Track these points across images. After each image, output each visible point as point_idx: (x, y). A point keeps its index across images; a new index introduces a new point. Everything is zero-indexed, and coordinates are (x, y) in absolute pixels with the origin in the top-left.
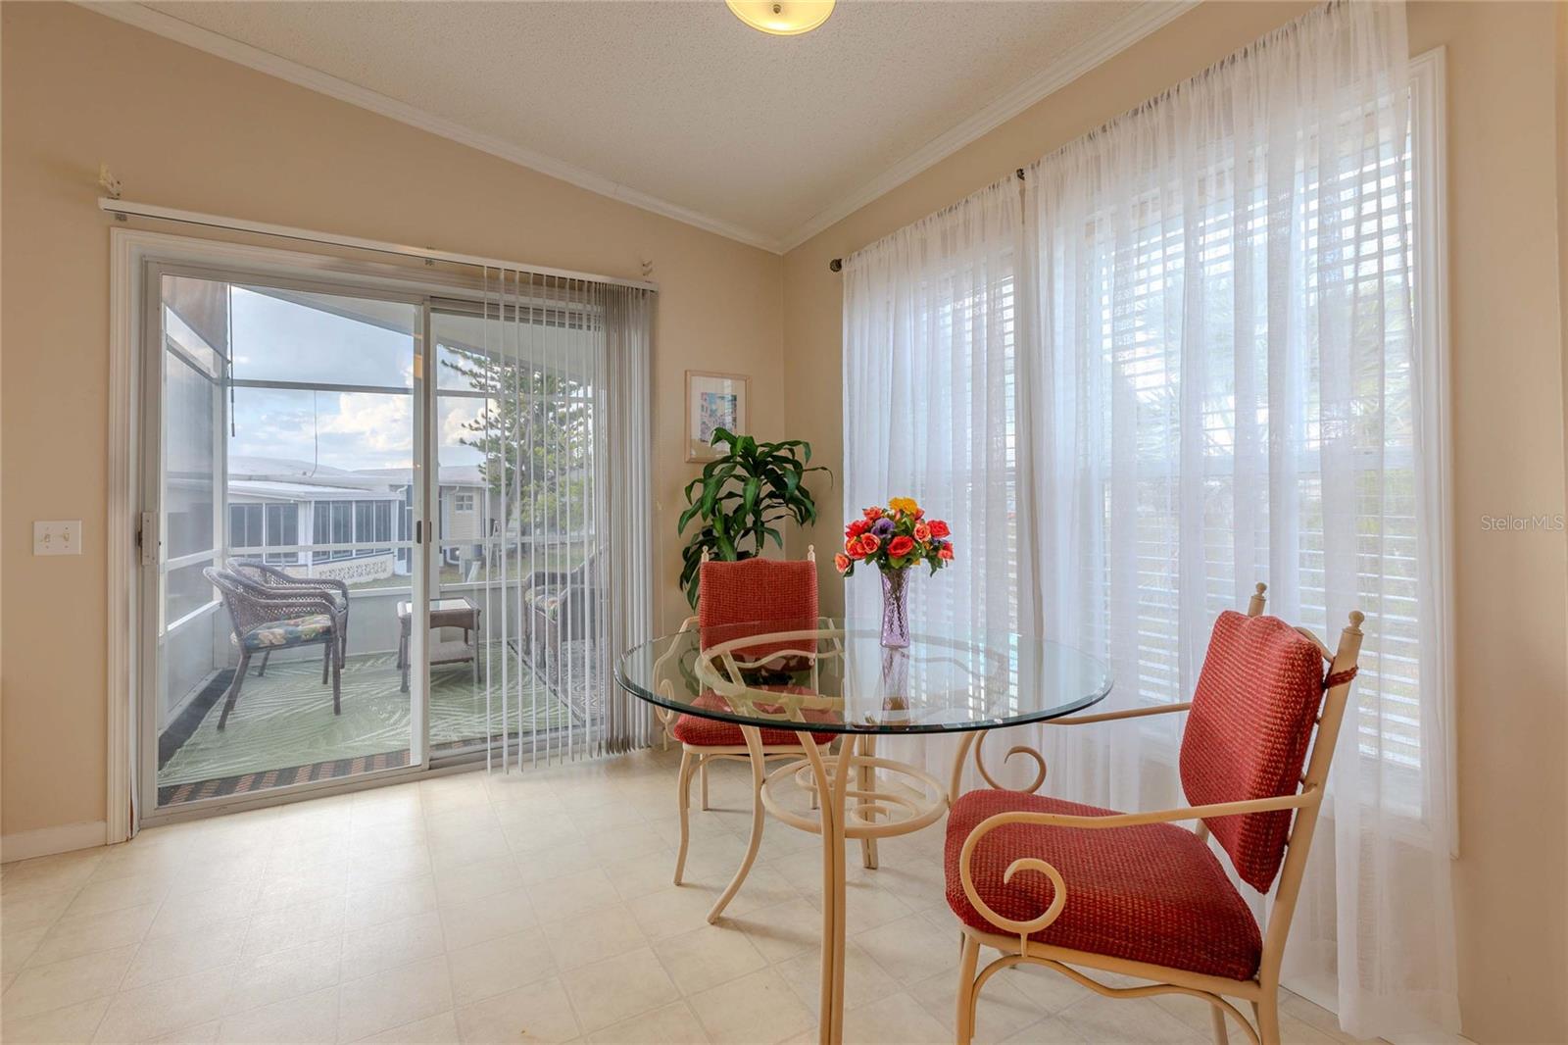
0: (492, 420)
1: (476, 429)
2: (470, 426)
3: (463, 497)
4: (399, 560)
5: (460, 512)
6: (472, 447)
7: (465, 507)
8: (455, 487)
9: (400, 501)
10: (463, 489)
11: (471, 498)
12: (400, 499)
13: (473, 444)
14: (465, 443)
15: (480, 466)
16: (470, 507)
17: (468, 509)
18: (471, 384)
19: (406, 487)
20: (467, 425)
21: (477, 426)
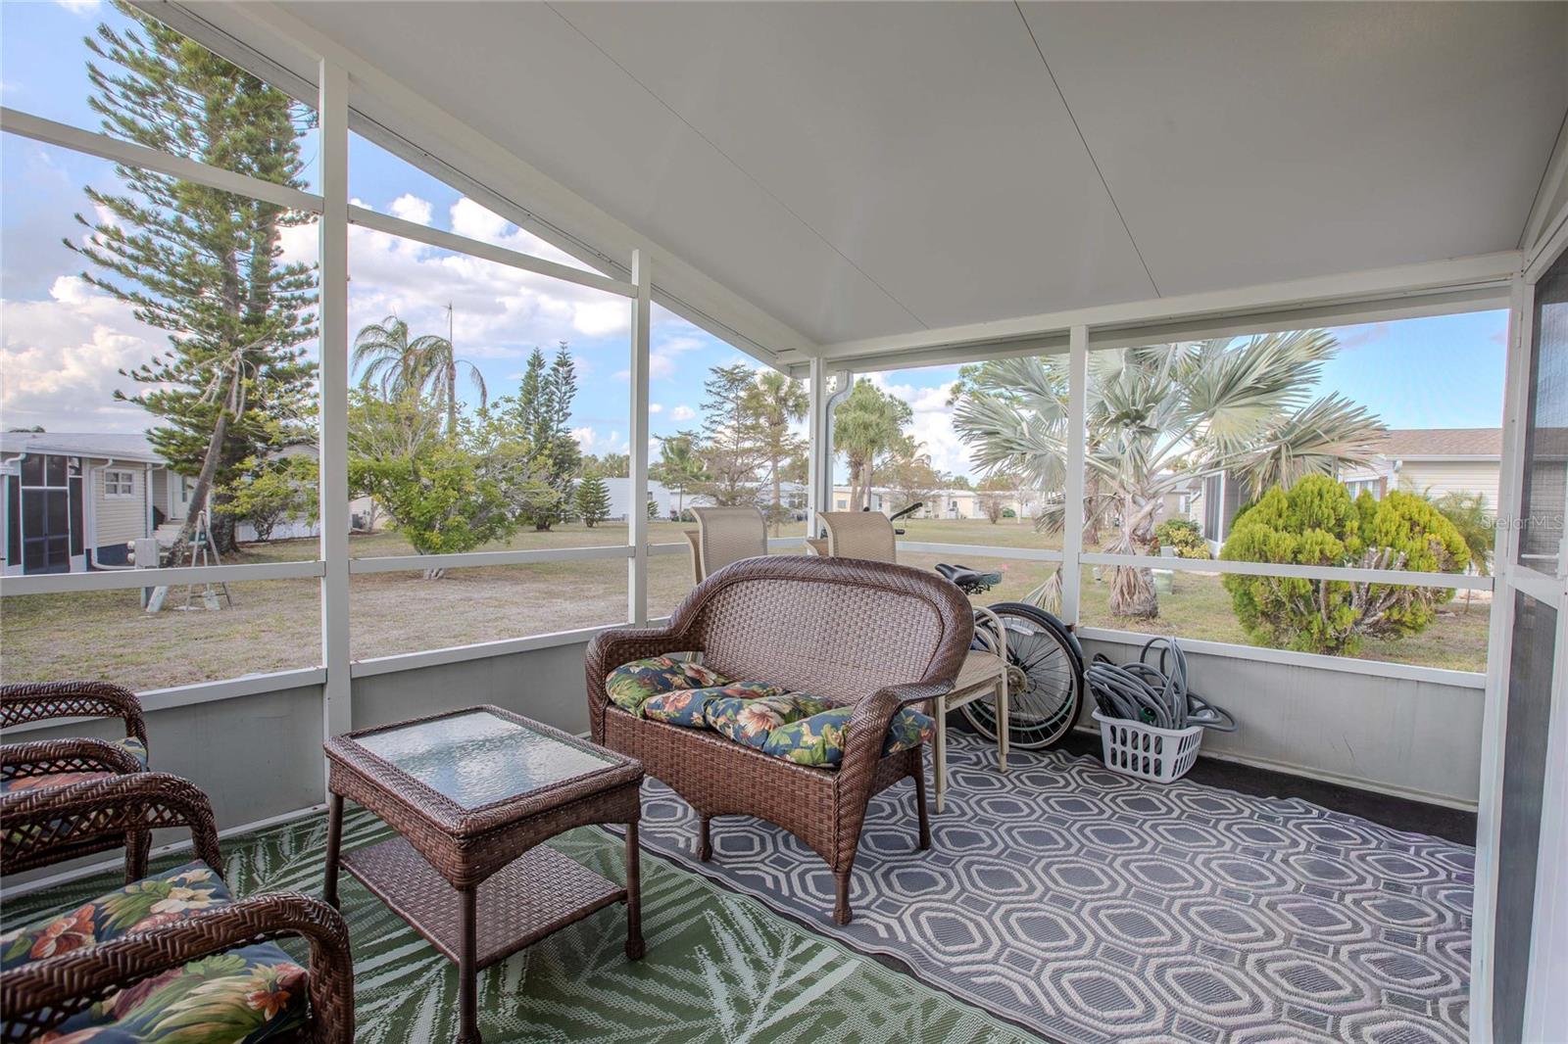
0: (171, 368)
1: (145, 379)
2: (134, 374)
3: (117, 475)
4: (10, 564)
5: (113, 496)
6: (135, 404)
7: (120, 489)
8: (107, 460)
9: (11, 477)
10: (117, 463)
11: (130, 478)
12: (11, 473)
13: (140, 401)
14: (124, 398)
15: (149, 432)
16: (129, 490)
17: (124, 492)
18: (136, 313)
19: (22, 457)
20: (129, 373)
21: (145, 374)
